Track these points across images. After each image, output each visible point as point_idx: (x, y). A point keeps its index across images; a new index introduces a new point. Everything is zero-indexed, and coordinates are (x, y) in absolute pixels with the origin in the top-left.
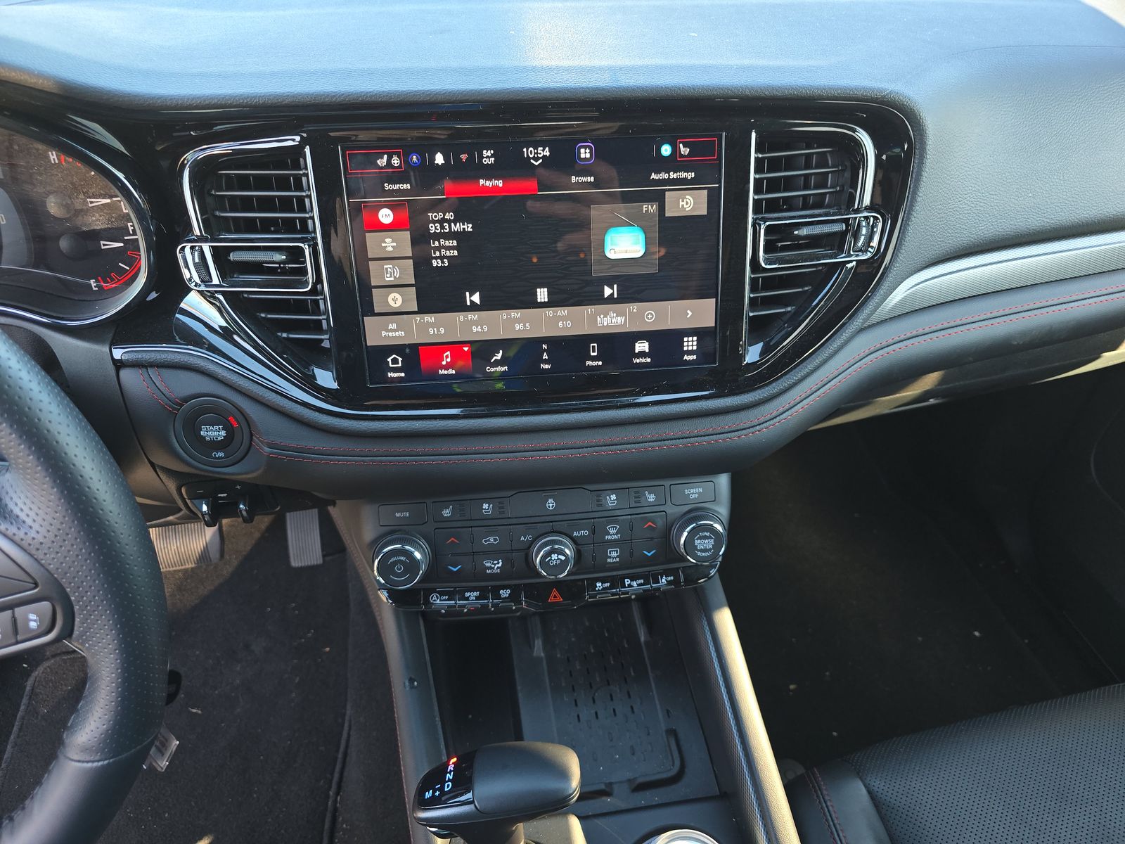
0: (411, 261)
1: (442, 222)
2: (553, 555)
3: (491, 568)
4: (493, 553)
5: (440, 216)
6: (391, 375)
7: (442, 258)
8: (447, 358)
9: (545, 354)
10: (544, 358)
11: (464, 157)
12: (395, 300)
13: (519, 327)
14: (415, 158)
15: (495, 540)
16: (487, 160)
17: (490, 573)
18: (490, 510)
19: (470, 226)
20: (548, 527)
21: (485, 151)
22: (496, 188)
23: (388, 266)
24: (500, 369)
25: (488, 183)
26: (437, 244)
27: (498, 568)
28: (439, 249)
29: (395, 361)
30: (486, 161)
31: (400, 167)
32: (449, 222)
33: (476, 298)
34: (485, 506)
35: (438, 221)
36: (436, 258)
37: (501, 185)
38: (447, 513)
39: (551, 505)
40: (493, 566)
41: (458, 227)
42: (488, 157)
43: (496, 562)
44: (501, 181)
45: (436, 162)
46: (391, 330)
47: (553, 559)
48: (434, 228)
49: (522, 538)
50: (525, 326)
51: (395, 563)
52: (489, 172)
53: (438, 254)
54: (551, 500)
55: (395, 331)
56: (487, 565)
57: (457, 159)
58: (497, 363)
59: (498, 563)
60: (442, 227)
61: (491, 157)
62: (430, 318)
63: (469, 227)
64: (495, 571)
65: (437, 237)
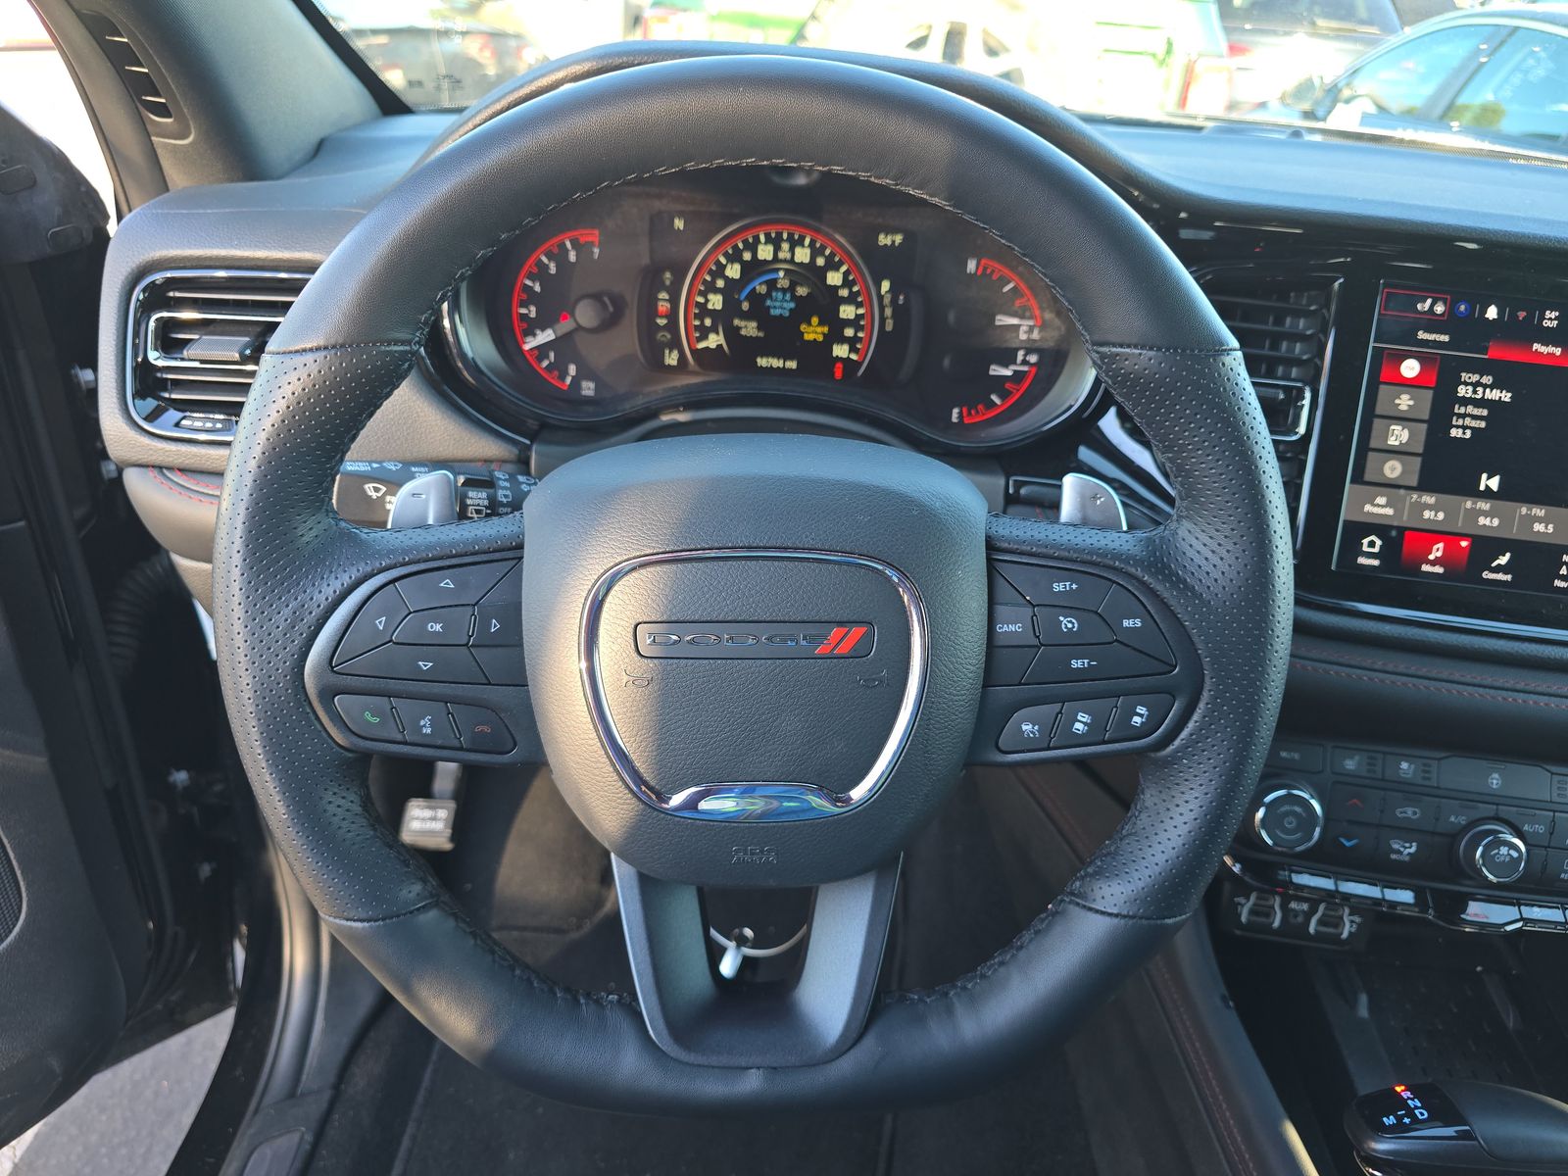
0: (1424, 426)
1: (1476, 385)
2: (1502, 848)
3: (1399, 852)
4: (1406, 831)
5: (1475, 378)
6: (1362, 560)
7: (1464, 428)
8: (1437, 551)
9: (1564, 567)
10: (1561, 573)
11: (1522, 315)
12: (1393, 469)
13: (1538, 527)
14: (1463, 308)
15: (1415, 813)
16: (1549, 323)
17: (1395, 860)
18: (1411, 771)
19: (1509, 395)
20: (1490, 810)
21: (1548, 312)
22: (1551, 355)
23: (1396, 428)
24: (1501, 577)
25: (1544, 349)
26: (1462, 410)
27: (1409, 854)
28: (1463, 416)
29: (1372, 544)
30: (1547, 324)
31: (1443, 315)
32: (1485, 386)
33: (1494, 483)
34: (1404, 765)
35: (1471, 384)
36: (1458, 427)
37: (1558, 354)
38: (1350, 764)
39: (1495, 782)
40: (1402, 849)
41: (1494, 395)
42: (1550, 319)
43: (1407, 845)
44: (1560, 349)
45: (1486, 316)
46: (1378, 505)
47: (1501, 853)
48: (1464, 391)
49: (1453, 819)
50: (1546, 527)
51: (1287, 814)
52: (1548, 336)
53: (1460, 422)
54: (1496, 776)
55: (1383, 506)
56: (1396, 846)
57: (1513, 316)
58: (1499, 569)
59: (1410, 847)
60: (1475, 392)
61: (1555, 319)
62: (1429, 499)
63: (1506, 397)
64: (1401, 858)
65: (1465, 402)
